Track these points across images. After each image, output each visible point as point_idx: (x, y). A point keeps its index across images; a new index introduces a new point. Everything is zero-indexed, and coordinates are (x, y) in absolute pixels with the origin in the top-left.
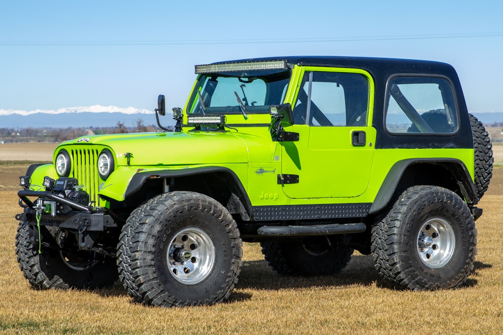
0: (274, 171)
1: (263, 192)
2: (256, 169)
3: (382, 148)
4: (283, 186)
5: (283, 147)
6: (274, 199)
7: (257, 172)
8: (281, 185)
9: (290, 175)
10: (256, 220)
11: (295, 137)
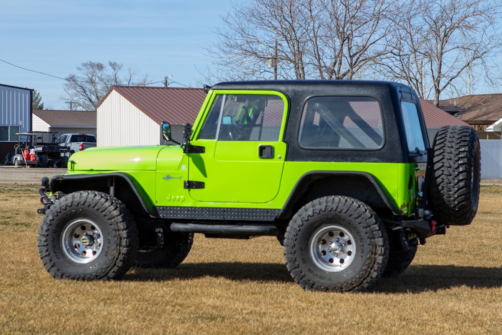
0: (181, 178)
1: (170, 195)
2: (163, 176)
3: (293, 160)
4: (189, 191)
5: (190, 158)
6: (181, 201)
7: (164, 178)
8: (187, 190)
9: (196, 182)
10: (162, 217)
11: (201, 150)
